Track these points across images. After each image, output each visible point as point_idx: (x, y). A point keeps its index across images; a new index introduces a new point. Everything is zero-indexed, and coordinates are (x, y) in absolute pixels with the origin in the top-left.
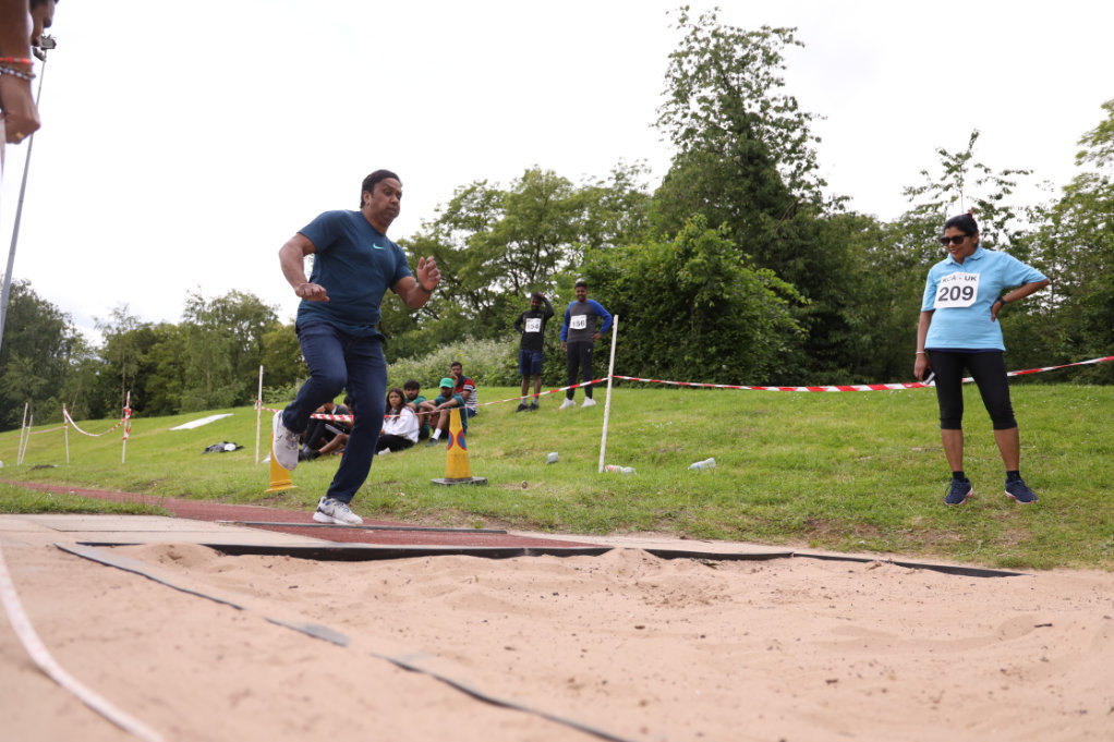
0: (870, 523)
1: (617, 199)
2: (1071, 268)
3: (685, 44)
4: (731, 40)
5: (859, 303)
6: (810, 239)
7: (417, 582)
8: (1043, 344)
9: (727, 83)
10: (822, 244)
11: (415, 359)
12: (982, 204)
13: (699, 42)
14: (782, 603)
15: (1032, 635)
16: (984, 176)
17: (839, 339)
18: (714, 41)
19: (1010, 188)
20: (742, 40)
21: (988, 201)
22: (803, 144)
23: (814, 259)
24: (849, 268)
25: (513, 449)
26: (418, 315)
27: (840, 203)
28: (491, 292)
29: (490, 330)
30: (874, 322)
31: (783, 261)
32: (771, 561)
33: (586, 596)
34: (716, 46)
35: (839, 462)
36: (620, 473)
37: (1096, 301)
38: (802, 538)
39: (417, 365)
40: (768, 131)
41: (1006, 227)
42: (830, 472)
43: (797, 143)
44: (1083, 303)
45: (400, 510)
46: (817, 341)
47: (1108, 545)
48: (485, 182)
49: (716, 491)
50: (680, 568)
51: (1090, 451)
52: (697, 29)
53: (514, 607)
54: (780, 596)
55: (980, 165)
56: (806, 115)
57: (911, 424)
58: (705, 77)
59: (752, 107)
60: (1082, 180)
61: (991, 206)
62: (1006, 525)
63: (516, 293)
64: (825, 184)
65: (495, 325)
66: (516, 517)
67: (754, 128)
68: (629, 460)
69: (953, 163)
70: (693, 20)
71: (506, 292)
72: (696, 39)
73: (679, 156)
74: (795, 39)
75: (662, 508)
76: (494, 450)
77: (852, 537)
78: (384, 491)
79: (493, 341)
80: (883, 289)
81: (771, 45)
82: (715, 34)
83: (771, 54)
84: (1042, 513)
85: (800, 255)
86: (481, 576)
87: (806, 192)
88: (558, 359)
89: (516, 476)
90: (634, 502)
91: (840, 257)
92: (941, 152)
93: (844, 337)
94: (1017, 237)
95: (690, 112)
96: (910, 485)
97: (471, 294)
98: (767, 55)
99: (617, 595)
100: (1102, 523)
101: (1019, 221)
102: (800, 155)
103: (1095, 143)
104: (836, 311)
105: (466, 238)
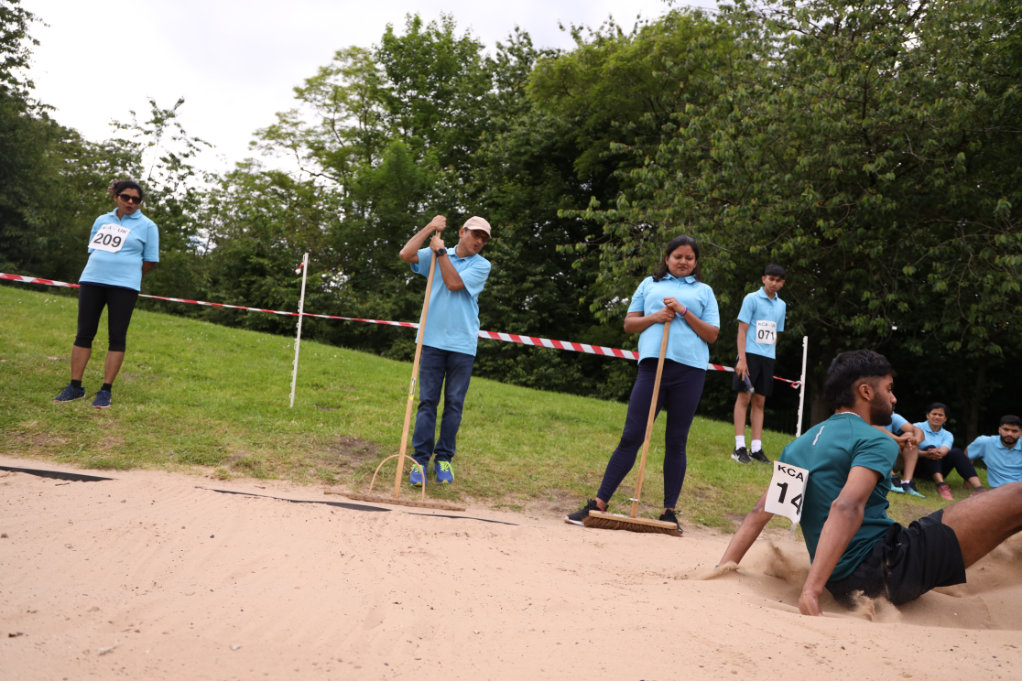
2: (226, 225)
5: (42, 206)
8: (192, 277)
10: (16, 141)
12: (172, 156)
16: (180, 135)
17: (14, 234)
19: (196, 152)
21: (178, 156)
22: (20, 40)
23: (4, 153)
24: (40, 172)
27: (45, 110)
30: (54, 227)
37: (236, 254)
41: (185, 181)
43: (11, 36)
44: (225, 254)
55: (179, 126)
56: (28, 14)
60: (248, 164)
61: (178, 161)
64: (33, 87)
69: (159, 116)
80: (68, 200)
84: (137, 423)
87: (10, 86)
91: (34, 160)
92: (151, 102)
93: (21, 233)
94: (192, 191)
101: (197, 179)
102: (13, 48)
103: (264, 138)
104: (17, 207)
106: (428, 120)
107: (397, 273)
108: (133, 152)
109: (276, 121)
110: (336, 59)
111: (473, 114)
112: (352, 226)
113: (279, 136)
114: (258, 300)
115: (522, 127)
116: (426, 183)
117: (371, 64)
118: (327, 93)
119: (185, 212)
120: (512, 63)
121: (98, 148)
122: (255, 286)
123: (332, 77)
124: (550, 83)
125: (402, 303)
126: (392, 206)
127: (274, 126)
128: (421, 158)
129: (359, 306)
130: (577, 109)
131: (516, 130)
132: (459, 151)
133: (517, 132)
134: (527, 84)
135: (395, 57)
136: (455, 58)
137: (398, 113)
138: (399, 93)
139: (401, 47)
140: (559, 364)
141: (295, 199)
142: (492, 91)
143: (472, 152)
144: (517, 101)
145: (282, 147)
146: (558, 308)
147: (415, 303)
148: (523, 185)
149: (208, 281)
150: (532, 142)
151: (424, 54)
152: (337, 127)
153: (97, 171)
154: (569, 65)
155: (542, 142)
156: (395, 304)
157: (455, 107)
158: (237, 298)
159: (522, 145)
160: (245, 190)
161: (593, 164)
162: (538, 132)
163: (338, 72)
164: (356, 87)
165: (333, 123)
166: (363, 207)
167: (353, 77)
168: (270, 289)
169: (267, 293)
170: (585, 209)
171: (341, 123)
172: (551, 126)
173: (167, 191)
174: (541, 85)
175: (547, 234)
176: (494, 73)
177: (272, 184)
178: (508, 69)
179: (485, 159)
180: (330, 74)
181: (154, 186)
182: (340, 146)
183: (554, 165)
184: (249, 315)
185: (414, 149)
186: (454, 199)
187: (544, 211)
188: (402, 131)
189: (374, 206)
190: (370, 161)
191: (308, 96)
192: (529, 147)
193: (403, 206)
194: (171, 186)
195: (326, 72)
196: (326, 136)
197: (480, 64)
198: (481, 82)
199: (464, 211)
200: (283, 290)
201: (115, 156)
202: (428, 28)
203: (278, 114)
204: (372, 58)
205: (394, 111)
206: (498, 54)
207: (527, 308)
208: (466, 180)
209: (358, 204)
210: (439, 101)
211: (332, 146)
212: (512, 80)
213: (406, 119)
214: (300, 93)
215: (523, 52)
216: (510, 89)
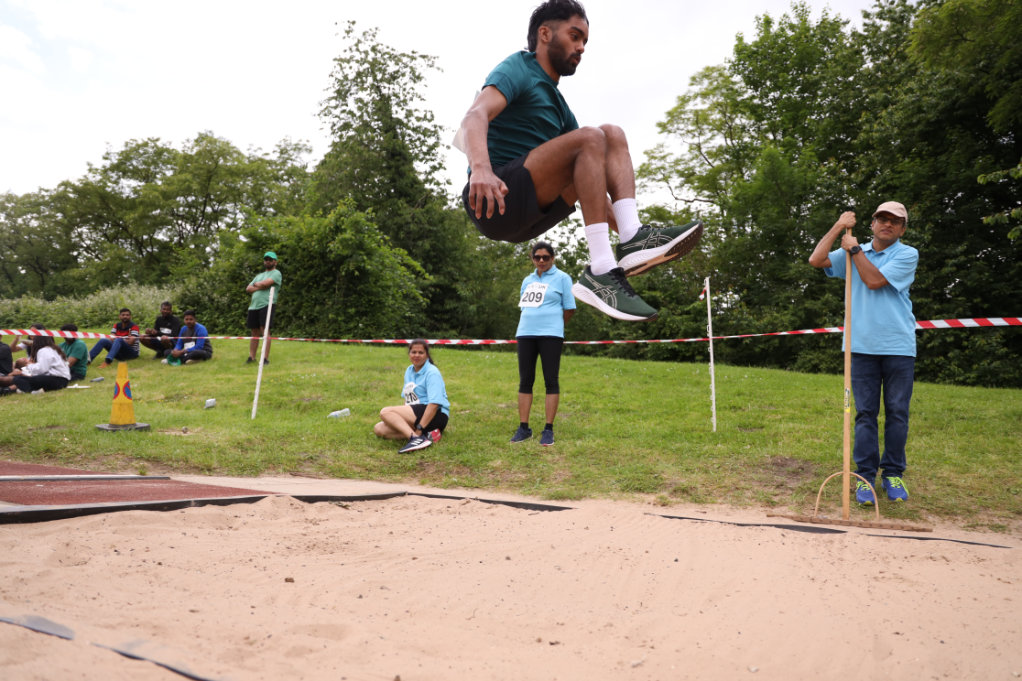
0: (465, 465)
1: (280, 170)
3: (348, 51)
4: (386, 56)
5: (469, 279)
6: (435, 225)
9: (380, 91)
10: (444, 230)
11: (75, 298)
13: (361, 53)
17: (452, 306)
18: (371, 55)
20: (396, 59)
22: (437, 149)
23: (438, 241)
24: (463, 252)
25: (173, 393)
26: (79, 254)
28: (156, 239)
29: (153, 276)
30: (479, 295)
31: (414, 240)
34: (374, 59)
39: (76, 304)
40: (409, 135)
41: (575, 233)
43: (432, 148)
45: (64, 455)
46: (435, 307)
47: (618, 481)
48: (157, 140)
52: (359, 42)
56: (441, 128)
58: (363, 82)
59: (398, 113)
63: (179, 244)
65: (158, 272)
66: (177, 461)
67: (399, 131)
70: (357, 34)
71: (171, 240)
72: (358, 50)
73: (334, 144)
74: (436, 65)
76: (155, 393)
79: (155, 287)
80: (486, 271)
81: (418, 67)
82: (374, 49)
83: (417, 74)
85: (427, 237)
87: (435, 187)
89: (176, 421)
91: (458, 242)
93: (455, 305)
95: (348, 109)
96: (494, 434)
97: (136, 239)
98: (414, 74)
102: (433, 157)
104: (452, 284)
105: (134, 188)
106: (797, 117)
107: (792, 282)
109: (645, 159)
110: (692, 84)
111: (847, 97)
112: (736, 243)
113: (650, 173)
114: (656, 331)
115: (910, 95)
116: (808, 183)
117: (727, 79)
118: (688, 119)
119: (579, 262)
120: (883, 29)
123: (691, 103)
124: (937, 34)
125: (802, 314)
126: (774, 215)
127: (644, 164)
128: (796, 159)
129: (757, 323)
130: (980, 53)
131: (902, 100)
132: (838, 141)
133: (905, 101)
134: (907, 46)
135: (750, 65)
136: (816, 45)
137: (763, 119)
138: (761, 98)
139: (754, 52)
140: (1007, 354)
142: (865, 66)
143: (854, 138)
144: (897, 68)
145: (654, 183)
146: (995, 290)
148: (922, 158)
150: (925, 109)
151: (781, 52)
152: (704, 150)
154: (962, 5)
155: (937, 104)
156: (793, 315)
157: (824, 96)
158: (637, 332)
159: (912, 115)
161: (1015, 111)
162: (931, 94)
163: (696, 96)
164: (716, 106)
165: (699, 147)
166: (744, 222)
167: (711, 97)
168: (665, 320)
169: (663, 324)
170: (1016, 166)
171: (707, 145)
172: (947, 83)
173: (562, 245)
174: (927, 41)
175: (964, 207)
176: (864, 47)
177: (651, 219)
178: (880, 37)
179: (870, 142)
180: (688, 101)
183: (959, 126)
184: (650, 347)
185: (786, 152)
186: (841, 192)
187: (953, 182)
188: (771, 137)
189: (755, 218)
190: (743, 174)
191: (670, 128)
192: (923, 115)
193: (786, 213)
194: (564, 240)
195: (684, 100)
196: (694, 163)
197: (845, 41)
198: (851, 60)
199: (854, 203)
200: (680, 318)
202: (780, 23)
203: (646, 153)
204: (727, 73)
205: (759, 118)
206: (865, 25)
207: (949, 296)
208: (850, 171)
209: (738, 221)
210: (806, 95)
211: (702, 169)
212: (887, 47)
213: (774, 122)
214: (663, 127)
215: (895, 13)
216: (886, 58)
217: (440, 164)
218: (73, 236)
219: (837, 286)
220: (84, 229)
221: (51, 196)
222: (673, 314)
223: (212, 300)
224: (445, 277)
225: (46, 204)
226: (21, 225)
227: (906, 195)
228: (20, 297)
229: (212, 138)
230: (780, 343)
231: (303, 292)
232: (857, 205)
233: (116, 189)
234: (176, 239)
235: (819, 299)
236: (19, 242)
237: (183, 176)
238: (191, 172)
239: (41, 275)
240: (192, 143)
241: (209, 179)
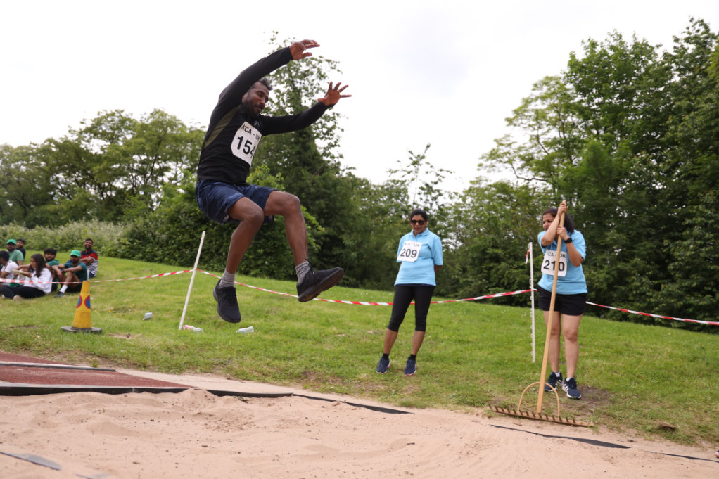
0: (338, 376)
2: (467, 228)
5: (352, 232)
6: (329, 189)
7: (64, 412)
9: (294, 85)
10: (336, 193)
11: (50, 228)
12: (427, 185)
14: (283, 428)
15: (404, 449)
16: (427, 168)
17: (338, 252)
19: (441, 178)
21: (430, 184)
22: (335, 131)
23: (331, 202)
24: (349, 211)
25: (120, 306)
26: (55, 194)
27: (350, 170)
28: (114, 186)
29: (111, 214)
30: (359, 245)
31: (312, 199)
32: (280, 398)
33: (170, 422)
35: (326, 336)
36: (193, 331)
37: (476, 249)
38: (299, 382)
39: (50, 232)
41: (437, 200)
42: (320, 342)
43: (330, 130)
45: (36, 348)
46: (325, 251)
47: (455, 396)
48: (122, 111)
49: (252, 349)
50: (226, 402)
51: (455, 341)
53: (129, 431)
54: (284, 423)
55: (428, 163)
56: (338, 115)
57: (370, 315)
58: (281, 77)
59: (306, 102)
60: (478, 182)
61: (431, 188)
62: (408, 382)
63: (132, 192)
64: (342, 158)
65: (115, 212)
66: (121, 359)
68: (199, 322)
69: (415, 159)
70: (279, 41)
71: (126, 188)
74: (337, 68)
75: (218, 358)
76: (106, 305)
77: (327, 383)
78: (24, 333)
79: (112, 224)
80: (366, 226)
81: (323, 68)
83: (322, 73)
84: (426, 376)
85: (322, 198)
86: (105, 409)
87: (331, 160)
88: (158, 243)
89: (122, 328)
90: (200, 353)
91: (345, 203)
93: (342, 251)
94: (442, 207)
96: (363, 354)
97: (99, 185)
98: (320, 74)
99: (189, 422)
100: (453, 383)
101: (445, 198)
102: (331, 137)
103: (487, 160)
104: (339, 235)
105: (102, 146)
106: (617, 117)
107: (607, 247)
108: (402, 187)
109: (495, 146)
110: (534, 90)
111: (657, 104)
113: (499, 156)
114: (497, 280)
115: (709, 103)
116: (623, 170)
117: (562, 86)
118: (530, 116)
119: (438, 223)
121: (380, 188)
122: (494, 270)
123: (533, 104)
125: (614, 273)
126: (595, 194)
127: (494, 150)
128: (615, 151)
131: (703, 107)
132: (649, 137)
133: (705, 109)
134: (709, 65)
135: (580, 76)
137: (589, 119)
138: (588, 102)
139: (583, 67)
141: (515, 200)
142: (672, 81)
143: (663, 136)
144: (699, 82)
145: (501, 164)
147: (626, 271)
149: (459, 270)
151: (604, 67)
152: (541, 141)
153: (382, 204)
156: (607, 273)
157: (639, 102)
158: (481, 280)
160: (478, 200)
163: (537, 99)
164: (552, 106)
165: (537, 138)
166: (571, 198)
167: (549, 100)
168: (504, 272)
169: (503, 275)
171: (545, 137)
173: (426, 209)
176: (673, 65)
177: (497, 192)
178: (686, 58)
179: (675, 140)
180: (530, 102)
181: (417, 207)
182: (546, 154)
185: (607, 144)
186: (650, 178)
188: (595, 132)
189: (579, 196)
190: (572, 161)
191: (515, 122)
193: (605, 193)
194: (428, 205)
195: (527, 102)
196: (534, 149)
197: (657, 60)
198: (662, 74)
199: (661, 187)
200: (515, 271)
201: (391, 192)
203: (496, 141)
204: (562, 82)
205: (586, 118)
206: (675, 47)
208: (658, 162)
209: (566, 197)
210: (624, 100)
211: (539, 155)
212: (692, 66)
213: (597, 121)
214: (510, 121)
215: (700, 39)
216: (691, 74)
217: (336, 142)
218: (51, 179)
219: (644, 252)
220: (61, 176)
221: (37, 149)
222: (511, 268)
223: (154, 237)
224: (334, 230)
225: (34, 154)
226: (13, 169)
227: (703, 182)
228: (7, 224)
229: (163, 112)
230: (596, 295)
231: (225, 235)
232: (663, 188)
233: (88, 146)
234: (130, 187)
235: (629, 262)
236: (10, 182)
237: (139, 140)
238: (145, 137)
239: (25, 208)
240: (148, 115)
241: (159, 143)
